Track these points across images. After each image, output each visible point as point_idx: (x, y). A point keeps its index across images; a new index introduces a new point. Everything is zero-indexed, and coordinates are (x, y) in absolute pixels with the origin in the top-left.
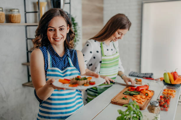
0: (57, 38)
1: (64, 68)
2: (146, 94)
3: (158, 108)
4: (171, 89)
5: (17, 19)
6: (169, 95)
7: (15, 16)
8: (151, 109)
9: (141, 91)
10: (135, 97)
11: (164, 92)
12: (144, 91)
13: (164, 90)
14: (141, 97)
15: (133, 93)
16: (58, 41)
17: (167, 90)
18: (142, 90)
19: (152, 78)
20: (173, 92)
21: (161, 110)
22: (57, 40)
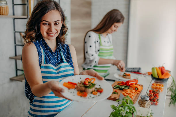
0: (51, 32)
1: (57, 64)
2: (136, 88)
3: (148, 103)
4: (159, 84)
5: (5, 11)
6: (157, 89)
7: (3, 8)
8: (142, 103)
9: (131, 86)
10: (125, 91)
11: (153, 86)
12: (133, 86)
13: (153, 85)
14: (131, 92)
15: (123, 87)
16: (52, 36)
17: (155, 85)
18: (132, 84)
19: (140, 73)
20: (162, 86)
21: (151, 104)
22: (51, 34)
